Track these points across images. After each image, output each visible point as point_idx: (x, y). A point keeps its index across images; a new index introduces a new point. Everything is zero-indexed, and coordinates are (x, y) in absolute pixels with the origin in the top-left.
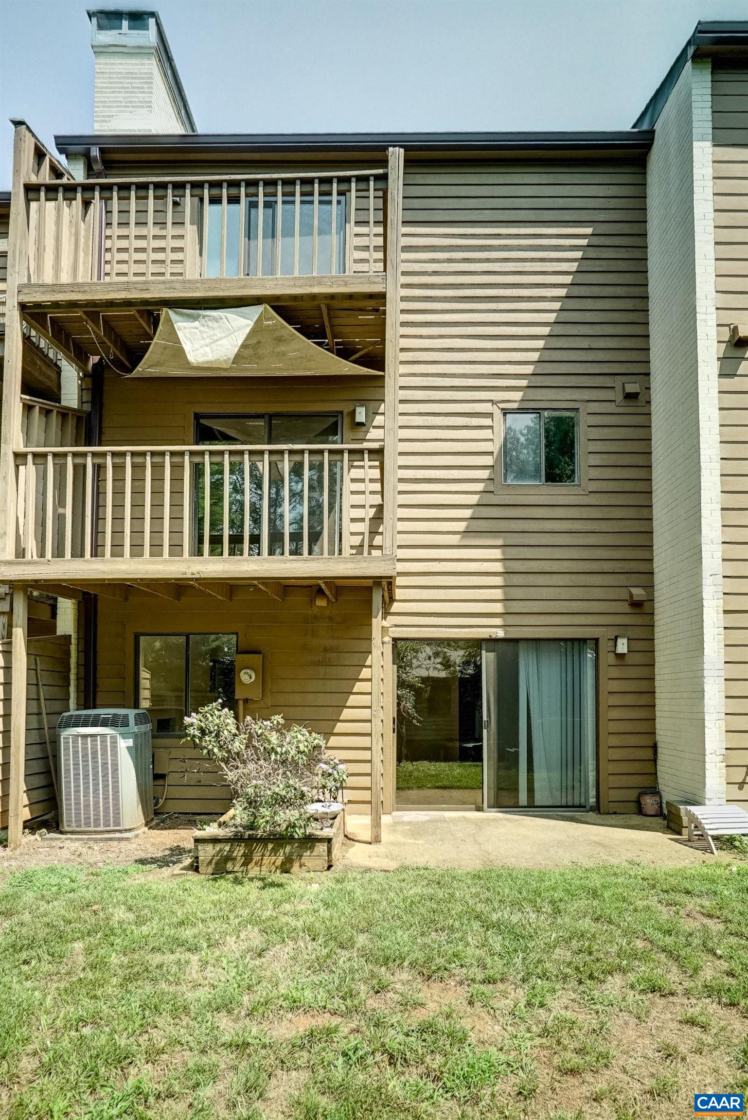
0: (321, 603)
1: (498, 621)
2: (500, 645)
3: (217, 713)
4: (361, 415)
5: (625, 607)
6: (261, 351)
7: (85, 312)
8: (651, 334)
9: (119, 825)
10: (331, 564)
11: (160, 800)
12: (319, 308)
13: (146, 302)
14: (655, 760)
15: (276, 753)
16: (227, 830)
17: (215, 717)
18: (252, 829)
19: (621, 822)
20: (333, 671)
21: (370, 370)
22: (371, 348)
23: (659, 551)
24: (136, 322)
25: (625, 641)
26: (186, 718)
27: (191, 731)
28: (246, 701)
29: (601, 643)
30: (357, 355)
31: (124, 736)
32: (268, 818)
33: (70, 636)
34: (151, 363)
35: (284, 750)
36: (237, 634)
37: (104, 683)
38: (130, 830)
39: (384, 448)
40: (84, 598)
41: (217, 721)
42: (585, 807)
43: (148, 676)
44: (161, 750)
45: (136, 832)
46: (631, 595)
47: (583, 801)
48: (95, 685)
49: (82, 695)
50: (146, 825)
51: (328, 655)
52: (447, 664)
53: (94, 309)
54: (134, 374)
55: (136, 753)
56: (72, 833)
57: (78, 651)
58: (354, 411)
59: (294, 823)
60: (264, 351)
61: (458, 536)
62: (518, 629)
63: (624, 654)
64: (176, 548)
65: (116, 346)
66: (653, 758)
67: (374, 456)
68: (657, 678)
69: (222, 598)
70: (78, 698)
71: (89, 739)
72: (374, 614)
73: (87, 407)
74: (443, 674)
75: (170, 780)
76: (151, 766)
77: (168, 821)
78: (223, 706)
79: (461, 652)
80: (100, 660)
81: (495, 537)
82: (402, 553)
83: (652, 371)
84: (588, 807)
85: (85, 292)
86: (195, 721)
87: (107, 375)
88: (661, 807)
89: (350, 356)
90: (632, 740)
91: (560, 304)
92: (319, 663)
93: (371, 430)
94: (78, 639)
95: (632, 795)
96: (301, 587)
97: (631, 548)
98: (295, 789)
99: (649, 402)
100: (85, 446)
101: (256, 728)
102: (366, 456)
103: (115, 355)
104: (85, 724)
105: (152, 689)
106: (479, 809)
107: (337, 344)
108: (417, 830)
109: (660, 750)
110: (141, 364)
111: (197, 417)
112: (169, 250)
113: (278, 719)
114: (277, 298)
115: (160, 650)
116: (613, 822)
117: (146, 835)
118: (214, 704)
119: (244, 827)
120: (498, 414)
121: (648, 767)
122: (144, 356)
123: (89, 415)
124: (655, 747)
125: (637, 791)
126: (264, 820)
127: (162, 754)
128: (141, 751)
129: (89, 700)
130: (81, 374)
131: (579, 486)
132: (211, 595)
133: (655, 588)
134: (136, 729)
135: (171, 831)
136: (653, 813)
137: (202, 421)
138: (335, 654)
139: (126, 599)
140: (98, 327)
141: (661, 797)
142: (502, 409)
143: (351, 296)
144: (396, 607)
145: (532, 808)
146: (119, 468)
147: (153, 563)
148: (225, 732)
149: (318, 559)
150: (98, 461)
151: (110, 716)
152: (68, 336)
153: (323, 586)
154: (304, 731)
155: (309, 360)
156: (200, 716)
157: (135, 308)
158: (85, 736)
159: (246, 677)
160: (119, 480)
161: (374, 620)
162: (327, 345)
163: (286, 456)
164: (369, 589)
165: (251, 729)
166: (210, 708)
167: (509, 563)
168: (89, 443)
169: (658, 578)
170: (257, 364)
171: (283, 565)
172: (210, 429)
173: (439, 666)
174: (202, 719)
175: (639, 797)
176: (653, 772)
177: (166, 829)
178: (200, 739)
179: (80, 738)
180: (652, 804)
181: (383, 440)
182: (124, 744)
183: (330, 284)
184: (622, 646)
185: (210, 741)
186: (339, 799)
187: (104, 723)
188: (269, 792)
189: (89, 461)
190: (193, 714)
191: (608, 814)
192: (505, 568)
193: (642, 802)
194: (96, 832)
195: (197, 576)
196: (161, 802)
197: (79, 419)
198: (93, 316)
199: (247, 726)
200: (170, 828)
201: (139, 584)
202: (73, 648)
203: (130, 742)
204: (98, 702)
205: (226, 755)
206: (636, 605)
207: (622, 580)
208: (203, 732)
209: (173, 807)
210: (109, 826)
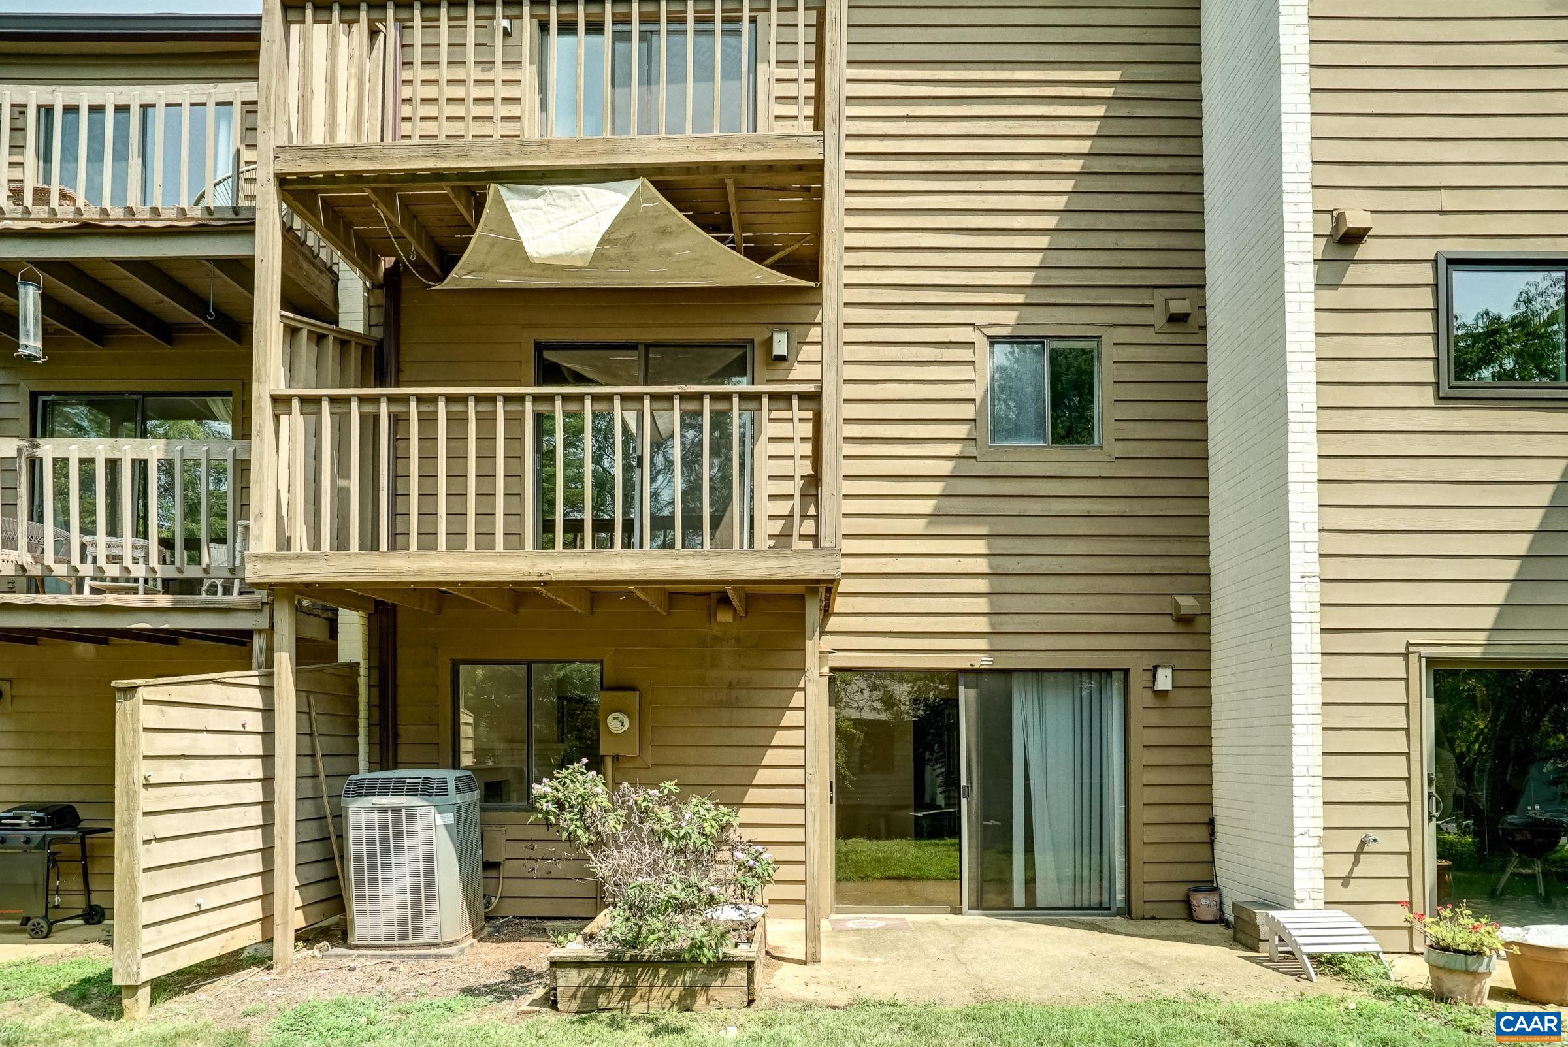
0: (725, 617)
1: (982, 644)
2: (986, 678)
3: (580, 777)
4: (780, 345)
5: (1168, 624)
6: (634, 249)
7: (374, 190)
8: (1207, 227)
9: (434, 936)
10: (745, 561)
11: (493, 899)
12: (722, 186)
13: (464, 174)
14: (1212, 843)
15: (671, 838)
16: (597, 946)
17: (577, 784)
18: (635, 948)
19: (1165, 932)
20: (743, 716)
21: (794, 279)
22: (797, 246)
23: (1220, 543)
24: (450, 207)
25: (1169, 672)
26: (535, 786)
27: (544, 805)
28: (616, 758)
29: (1133, 677)
30: (776, 257)
31: (441, 809)
32: (662, 934)
33: (358, 664)
34: (472, 267)
35: (682, 833)
36: (601, 662)
37: (408, 731)
38: (452, 944)
39: (821, 392)
40: (376, 610)
41: (581, 790)
42: (1109, 909)
43: (471, 720)
44: (493, 828)
45: (460, 946)
46: (1177, 606)
47: (1105, 898)
48: (396, 735)
49: (377, 748)
50: (474, 937)
51: (734, 693)
52: (889, 702)
53: (388, 185)
54: (446, 284)
55: (459, 833)
56: (367, 947)
57: (370, 686)
58: (771, 338)
59: (701, 942)
60: (641, 249)
61: (924, 521)
62: (1013, 655)
63: (1167, 691)
64: (514, 537)
65: (419, 243)
66: (1208, 840)
67: (806, 404)
68: (1214, 725)
69: (579, 611)
70: (370, 754)
71: (390, 813)
72: (808, 633)
73: (377, 333)
74: (884, 717)
75: (506, 870)
76: (480, 851)
77: (505, 930)
78: (589, 767)
79: (907, 687)
80: (401, 699)
81: (978, 524)
82: (850, 546)
83: (1209, 282)
84: (1114, 910)
85: (374, 158)
86: (548, 789)
87: (406, 285)
88: (1221, 910)
89: (766, 259)
90: (1177, 814)
91: (1072, 182)
92: (721, 705)
93: (796, 365)
94: (369, 668)
95: (1179, 891)
96: (695, 594)
97: (1176, 539)
98: (700, 890)
99: (1203, 328)
100: (375, 386)
101: (637, 798)
102: (795, 402)
103: (418, 254)
104: (384, 792)
105: (476, 739)
106: (957, 911)
107: (746, 240)
108: (870, 942)
109: (1218, 828)
110: (456, 269)
111: (540, 347)
112: (498, 101)
113: (670, 786)
114: (661, 169)
115: (483, 681)
116: (1153, 931)
117: (474, 950)
118: (576, 765)
119: (624, 943)
120: (982, 344)
121: (1202, 853)
122: (459, 258)
123: (380, 343)
124: (1211, 823)
125: (1184, 888)
126: (656, 936)
127: (494, 832)
128: (465, 831)
129: (386, 756)
130: (368, 284)
131: (1101, 448)
132: (562, 606)
133: (1213, 597)
134: (458, 799)
135: (511, 944)
136: (1210, 918)
137: (547, 355)
138: (744, 692)
139: (439, 611)
140: (393, 211)
141: (1221, 896)
142: (988, 337)
143: (770, 167)
144: (834, 623)
145: (1032, 909)
146: (427, 421)
147: (480, 558)
148: (594, 806)
149: (725, 554)
150: (397, 409)
151: (420, 780)
152: (349, 226)
153: (731, 594)
154: (710, 805)
155: (707, 263)
156: (555, 783)
157: (448, 184)
158: (384, 809)
159: (616, 724)
160: (427, 439)
161: (808, 644)
162: (733, 241)
163: (676, 402)
164: (801, 598)
165: (629, 801)
166: (570, 771)
167: (998, 561)
168: (380, 383)
169: (1216, 583)
170: (628, 268)
171: (674, 563)
172: (556, 367)
173: (878, 705)
174: (560, 787)
175: (1188, 896)
176: (1208, 858)
177: (503, 941)
178: (557, 817)
179: (376, 812)
180: (1209, 906)
181: (820, 381)
182: (440, 820)
183: (740, 147)
184: (1164, 681)
185: (571, 819)
186: (758, 899)
187: (412, 790)
188: (662, 896)
189: (384, 409)
190: (546, 780)
191: (1144, 918)
192: (991, 567)
193: (1194, 902)
194: (401, 947)
195: (547, 578)
196: (494, 901)
197: (365, 348)
198: (387, 196)
199: (624, 795)
200: (509, 941)
201: (459, 590)
202: (362, 682)
203: (450, 818)
204: (402, 757)
205: (594, 839)
206: (1185, 621)
207: (1164, 584)
208: (560, 805)
209: (511, 909)
210: (421, 937)
